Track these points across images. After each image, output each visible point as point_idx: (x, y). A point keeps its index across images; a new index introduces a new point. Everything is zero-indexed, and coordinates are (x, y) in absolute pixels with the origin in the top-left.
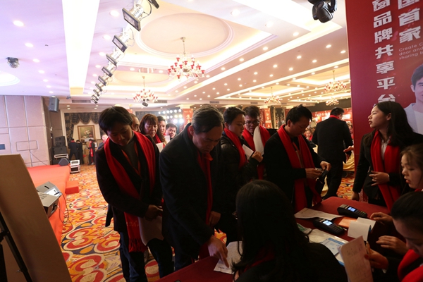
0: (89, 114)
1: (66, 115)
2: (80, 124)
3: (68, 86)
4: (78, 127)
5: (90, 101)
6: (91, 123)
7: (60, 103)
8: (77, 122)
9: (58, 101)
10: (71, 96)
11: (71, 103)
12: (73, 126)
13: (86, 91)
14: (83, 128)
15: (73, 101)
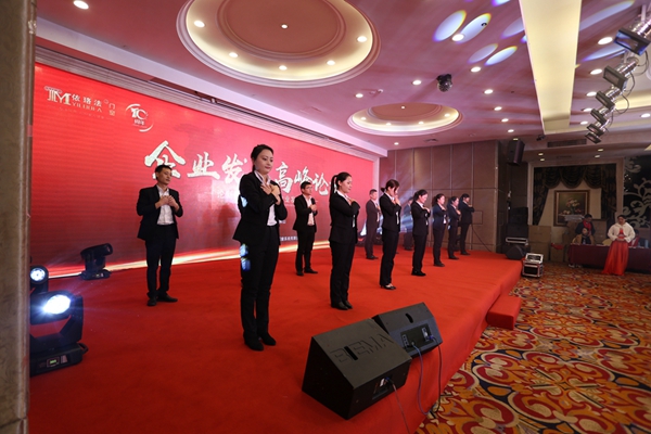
0: (580, 167)
1: (537, 170)
2: (561, 187)
3: (537, 112)
4: (556, 192)
5: (584, 142)
6: (583, 186)
7: (525, 149)
8: (555, 184)
9: (522, 145)
10: (546, 133)
11: (545, 147)
12: (546, 191)
13: (576, 119)
14: (565, 196)
15: (549, 145)
